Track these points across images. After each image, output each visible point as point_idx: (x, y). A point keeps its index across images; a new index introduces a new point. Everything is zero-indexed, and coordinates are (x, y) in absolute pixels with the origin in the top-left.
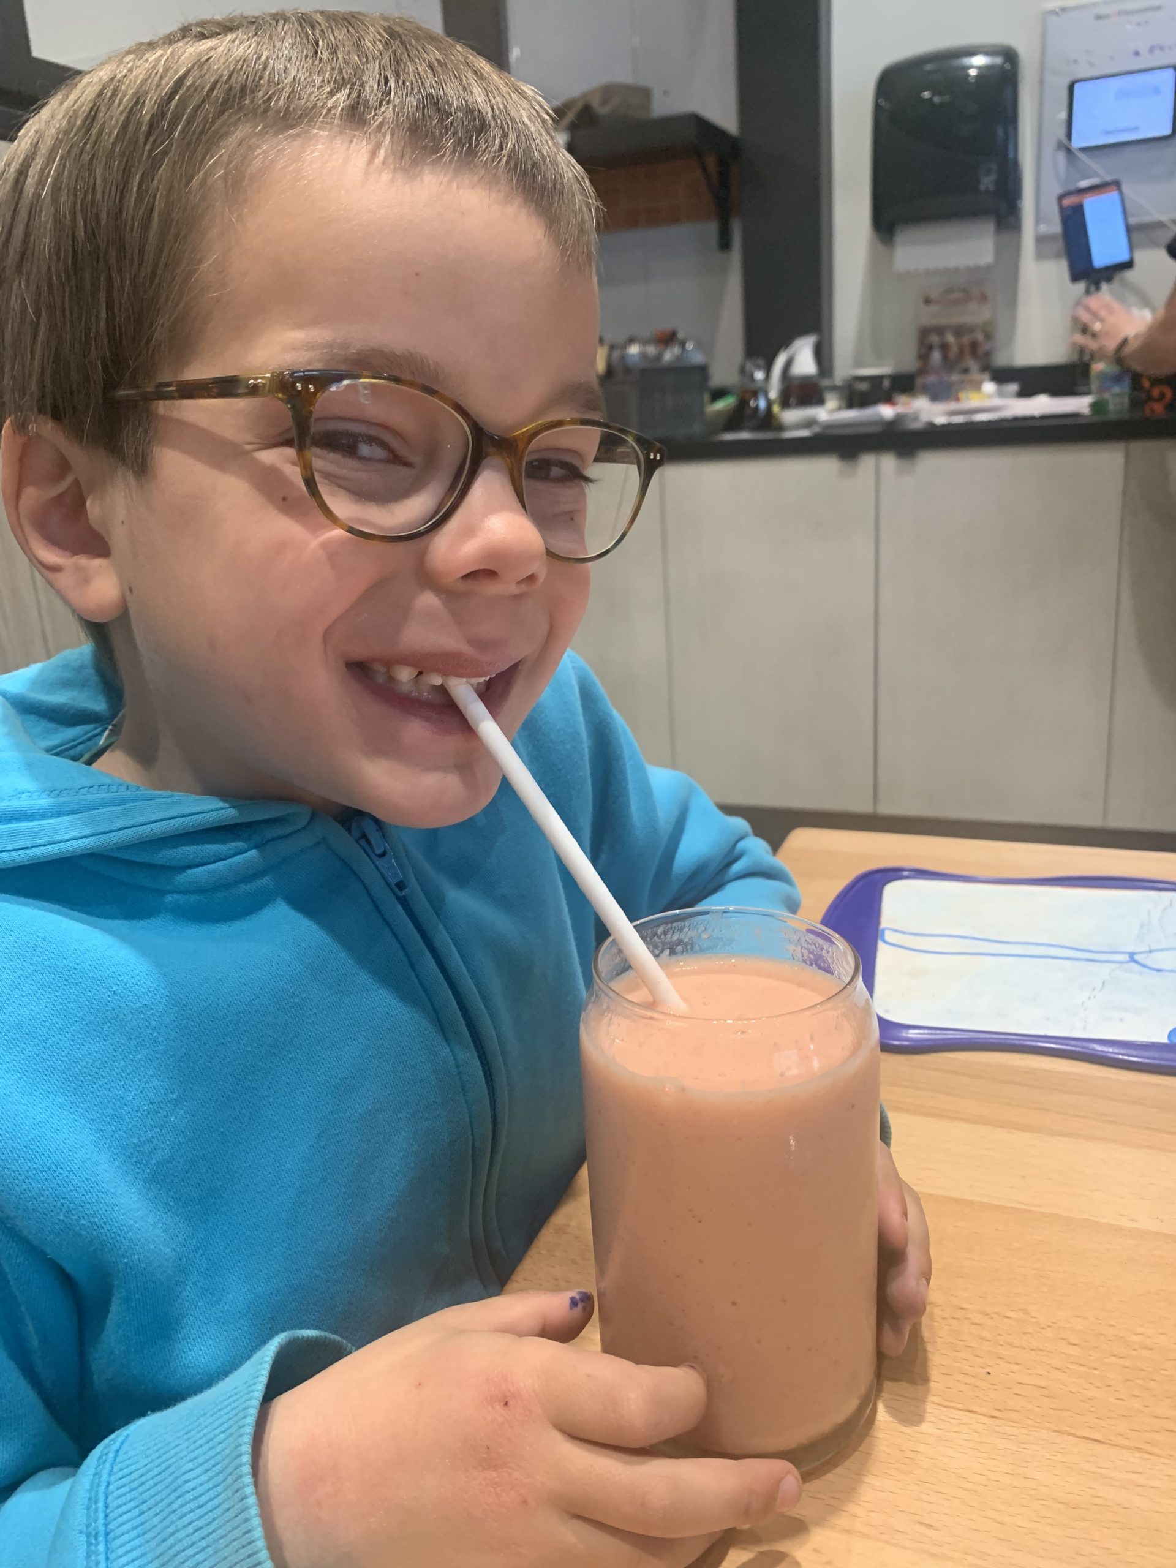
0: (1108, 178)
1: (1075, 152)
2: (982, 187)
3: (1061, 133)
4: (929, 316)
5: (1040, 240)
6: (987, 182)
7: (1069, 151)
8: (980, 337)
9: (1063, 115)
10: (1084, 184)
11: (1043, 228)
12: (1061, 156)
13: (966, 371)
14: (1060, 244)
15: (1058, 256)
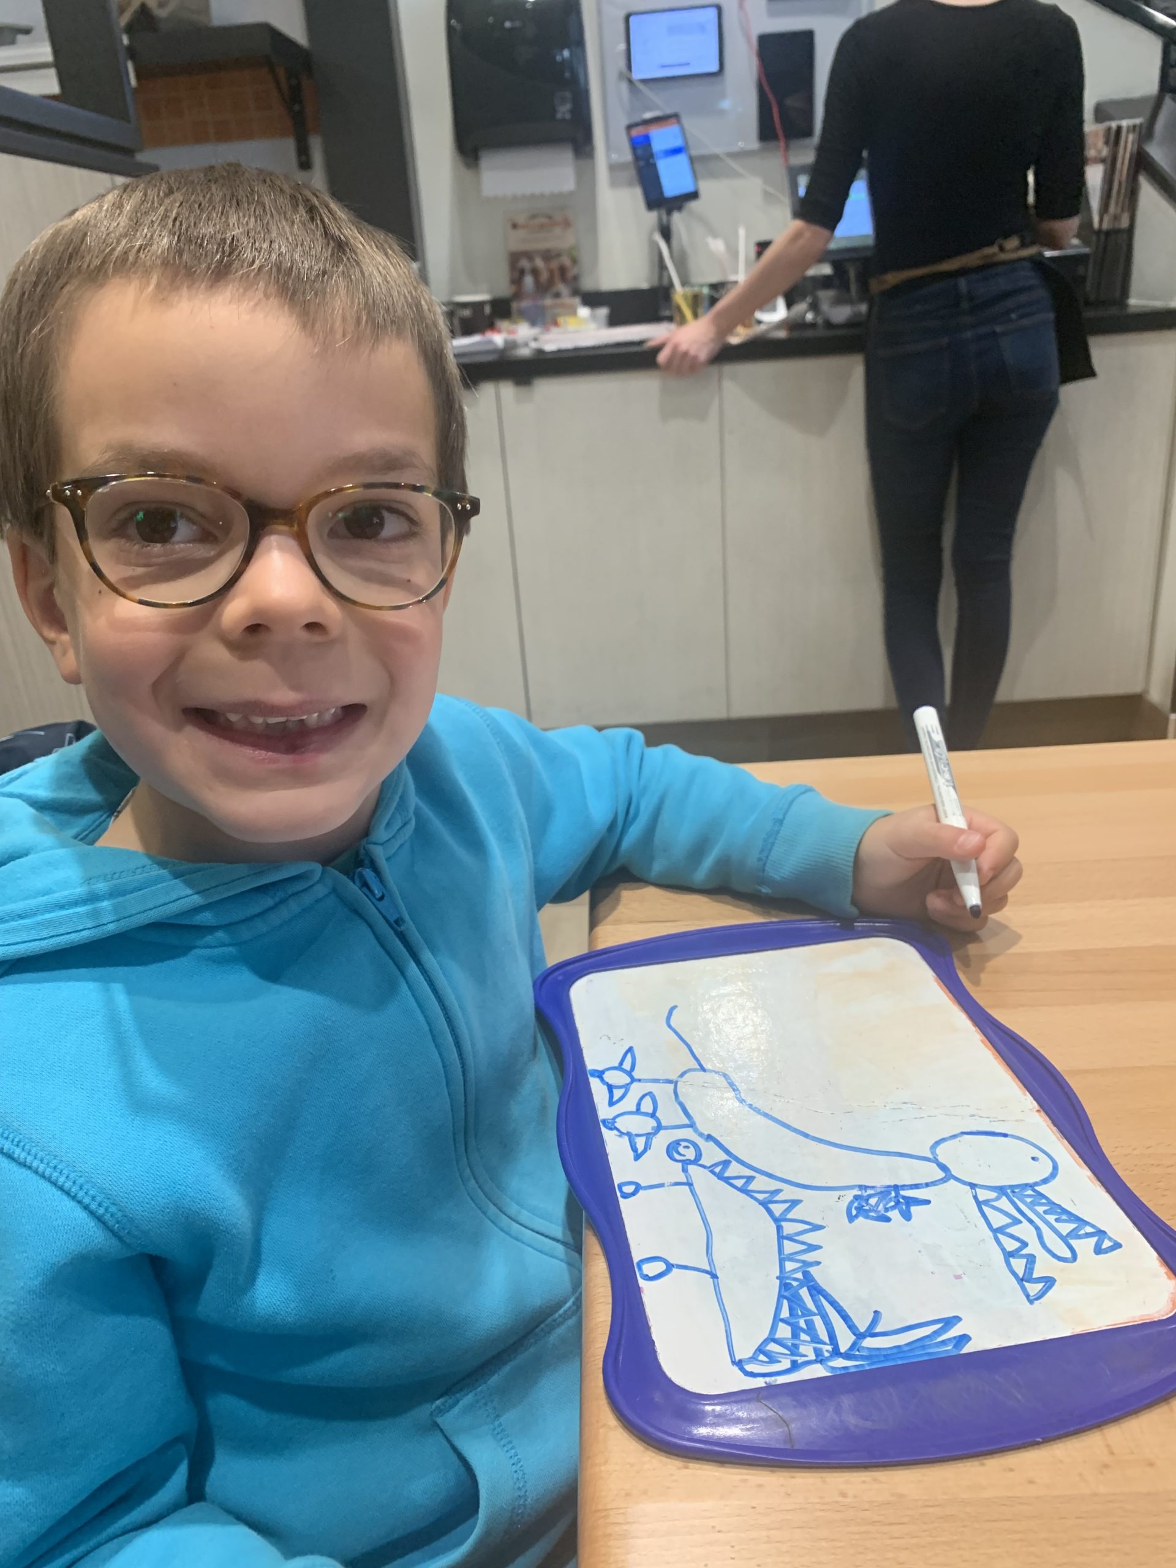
0: (669, 111)
1: (635, 82)
2: (559, 116)
3: (622, 63)
4: (518, 241)
5: (613, 168)
6: (564, 110)
7: (630, 81)
8: (566, 261)
9: (622, 46)
10: (648, 115)
11: (614, 157)
12: (624, 86)
13: (557, 295)
14: (632, 173)
15: (630, 184)
